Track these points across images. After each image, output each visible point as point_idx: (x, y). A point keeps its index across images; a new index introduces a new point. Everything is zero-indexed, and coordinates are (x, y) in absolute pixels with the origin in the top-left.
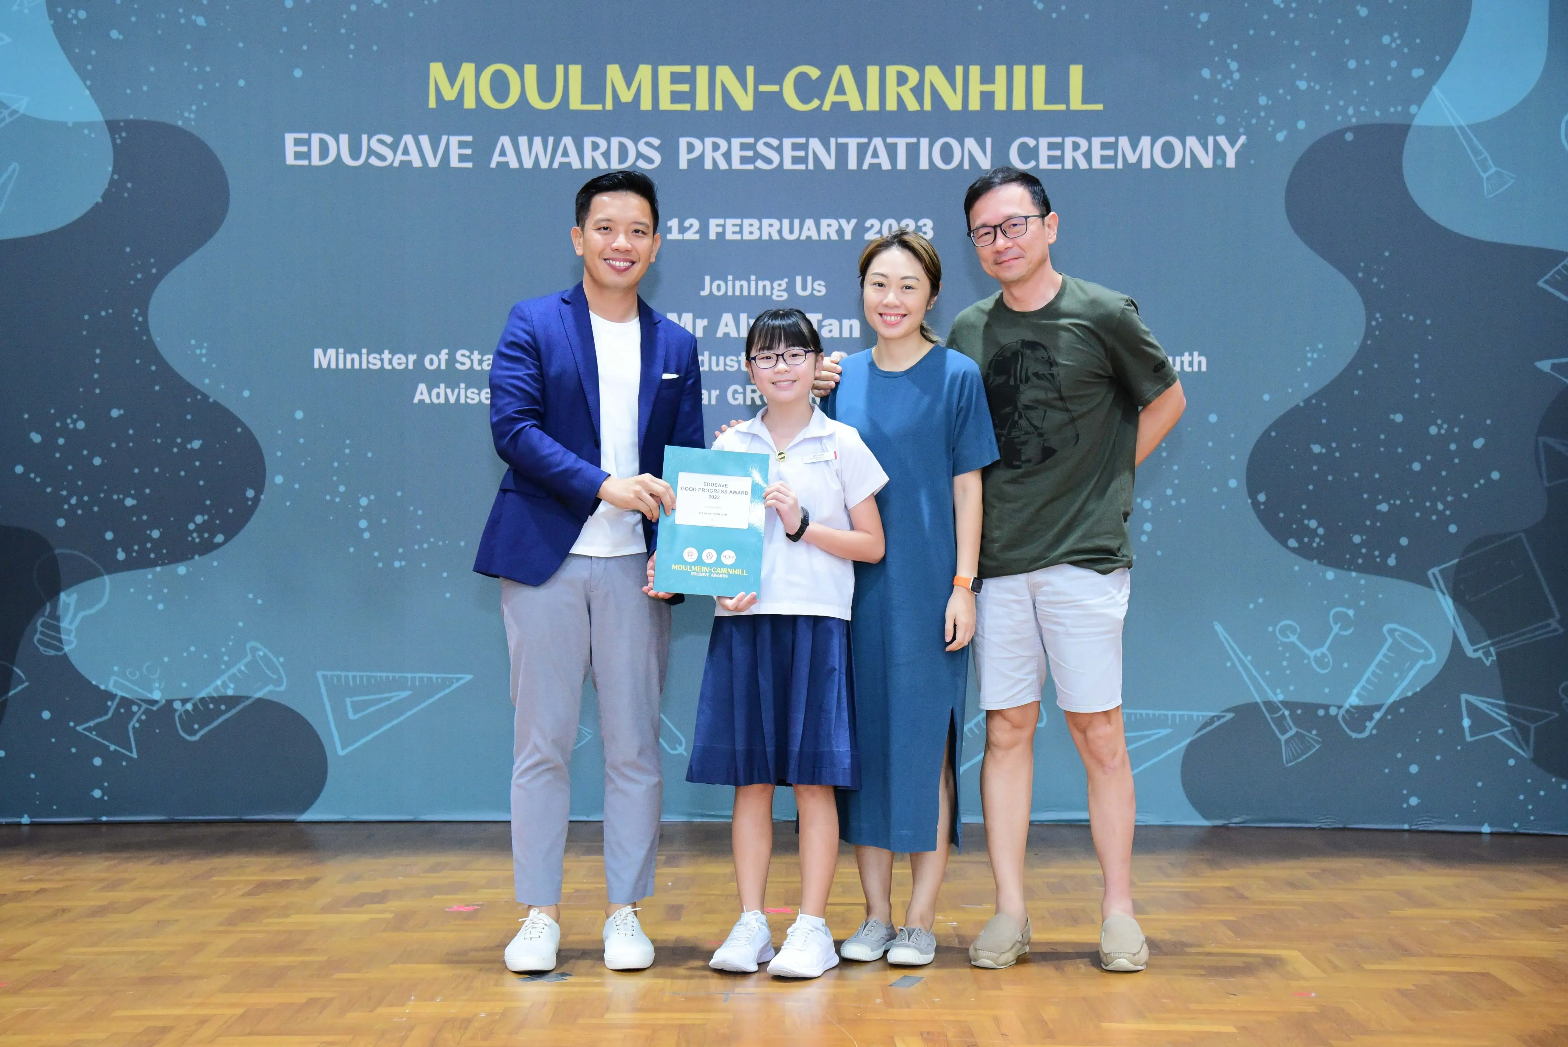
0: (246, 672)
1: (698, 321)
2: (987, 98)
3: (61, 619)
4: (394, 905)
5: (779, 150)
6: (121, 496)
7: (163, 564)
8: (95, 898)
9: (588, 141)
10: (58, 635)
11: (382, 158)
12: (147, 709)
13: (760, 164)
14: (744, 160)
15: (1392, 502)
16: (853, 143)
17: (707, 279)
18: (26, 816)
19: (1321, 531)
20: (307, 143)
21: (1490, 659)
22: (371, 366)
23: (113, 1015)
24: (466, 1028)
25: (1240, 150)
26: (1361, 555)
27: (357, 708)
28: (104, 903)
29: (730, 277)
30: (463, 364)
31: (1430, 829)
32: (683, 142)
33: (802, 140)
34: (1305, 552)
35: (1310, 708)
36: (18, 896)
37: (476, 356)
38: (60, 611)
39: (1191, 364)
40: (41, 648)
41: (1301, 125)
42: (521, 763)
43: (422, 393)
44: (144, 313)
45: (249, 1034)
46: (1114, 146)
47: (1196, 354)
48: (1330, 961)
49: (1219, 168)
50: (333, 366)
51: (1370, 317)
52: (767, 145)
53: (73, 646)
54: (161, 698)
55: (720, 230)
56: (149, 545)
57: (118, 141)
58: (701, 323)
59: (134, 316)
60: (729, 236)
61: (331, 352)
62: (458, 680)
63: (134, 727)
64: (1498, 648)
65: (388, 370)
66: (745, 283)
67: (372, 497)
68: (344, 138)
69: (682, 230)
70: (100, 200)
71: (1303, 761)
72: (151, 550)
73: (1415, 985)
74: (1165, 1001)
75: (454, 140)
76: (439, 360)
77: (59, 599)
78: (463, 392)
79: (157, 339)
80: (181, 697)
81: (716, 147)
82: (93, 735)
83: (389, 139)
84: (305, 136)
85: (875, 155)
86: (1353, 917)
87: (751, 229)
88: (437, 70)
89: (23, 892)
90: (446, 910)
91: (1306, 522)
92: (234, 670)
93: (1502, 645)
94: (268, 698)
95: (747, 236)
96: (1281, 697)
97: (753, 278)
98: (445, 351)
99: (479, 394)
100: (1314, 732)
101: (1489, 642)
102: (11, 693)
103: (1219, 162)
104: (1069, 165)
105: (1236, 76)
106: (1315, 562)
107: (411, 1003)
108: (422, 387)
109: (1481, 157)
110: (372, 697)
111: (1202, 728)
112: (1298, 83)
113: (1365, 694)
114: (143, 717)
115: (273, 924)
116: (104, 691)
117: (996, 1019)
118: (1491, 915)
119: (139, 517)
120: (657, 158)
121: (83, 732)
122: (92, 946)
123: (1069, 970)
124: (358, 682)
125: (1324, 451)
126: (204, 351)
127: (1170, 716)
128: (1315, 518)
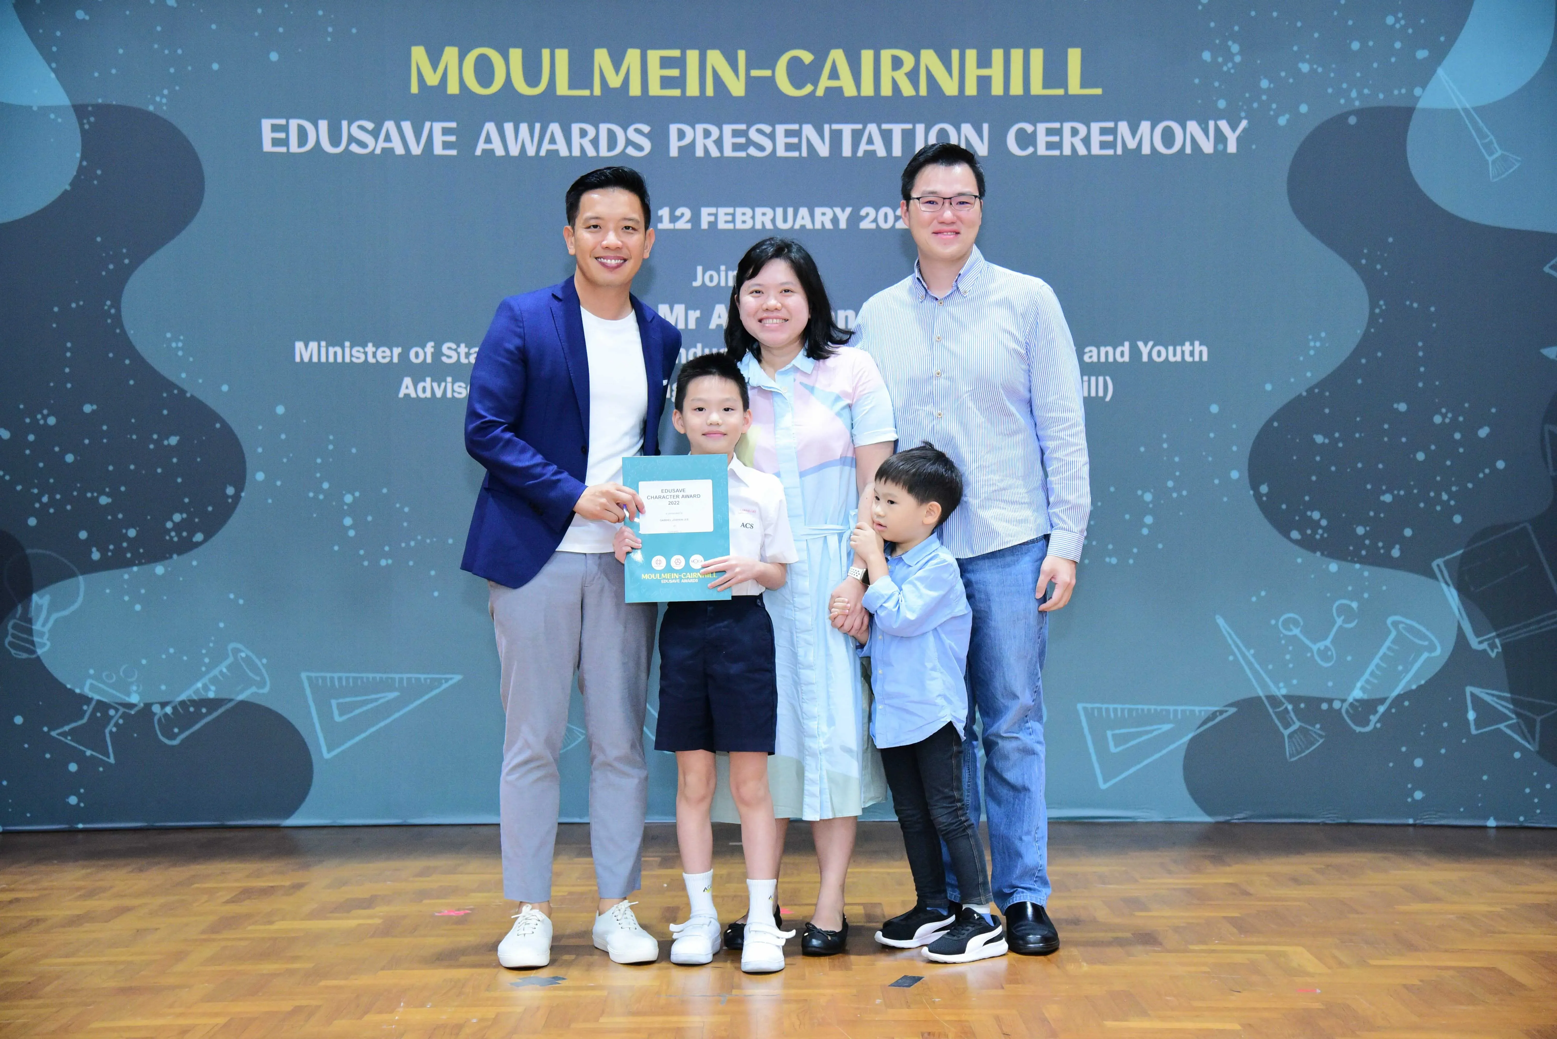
0: (228, 674)
1: (690, 314)
2: (984, 83)
3: (33, 621)
4: (382, 910)
5: (772, 136)
6: (95, 494)
7: (140, 564)
8: (72, 907)
9: (575, 128)
10: (30, 638)
11: (363, 145)
12: (124, 713)
13: (752, 151)
14: (736, 147)
15: (1396, 492)
16: (847, 129)
17: (700, 269)
19: (1324, 523)
20: (285, 129)
21: (1496, 651)
22: (354, 360)
24: (457, 1034)
25: (1242, 134)
26: (1364, 547)
27: (344, 709)
28: (77, 912)
29: (723, 268)
30: (449, 357)
31: (1436, 823)
32: (673, 129)
33: (796, 127)
34: (1308, 544)
35: (1313, 703)
37: (463, 349)
38: (33, 613)
39: (1192, 354)
40: (13, 652)
41: (1304, 109)
42: (511, 758)
43: (407, 387)
44: (117, 304)
46: (1113, 131)
47: (1197, 343)
48: (1336, 957)
49: (1220, 154)
50: (315, 359)
51: (1373, 304)
52: (759, 131)
53: (46, 649)
54: (139, 702)
55: (712, 219)
56: (125, 545)
57: (87, 127)
58: (694, 315)
59: (106, 308)
60: (721, 225)
61: (313, 345)
62: (447, 680)
63: (111, 732)
64: (1504, 639)
65: (371, 363)
67: (357, 494)
68: (323, 125)
69: (674, 219)
70: (68, 188)
71: (1306, 756)
72: (127, 550)
73: (1421, 981)
74: (1168, 998)
75: (438, 127)
76: (425, 353)
77: (30, 600)
78: (449, 386)
79: (131, 333)
80: (159, 700)
81: (707, 134)
82: (68, 740)
83: (370, 126)
84: (283, 122)
85: (870, 141)
86: (1357, 912)
87: (744, 218)
88: (419, 54)
90: (436, 914)
91: (1309, 513)
92: (215, 672)
93: (1507, 636)
94: (252, 700)
95: (739, 226)
96: (1284, 691)
98: (431, 344)
100: (1318, 726)
101: (1494, 634)
103: (1220, 147)
104: (1067, 151)
105: (1238, 59)
106: (1318, 554)
107: (400, 1010)
108: (407, 381)
109: (1487, 140)
110: (359, 698)
111: (1205, 723)
112: (1301, 65)
113: (1368, 687)
114: (121, 721)
115: (256, 930)
116: (80, 694)
117: (997, 1018)
118: (1498, 909)
119: (115, 516)
120: (647, 145)
121: (57, 737)
122: (67, 956)
123: (1071, 968)
124: (344, 683)
125: (1327, 441)
126: (180, 345)
127: (1171, 711)
128: (1319, 509)
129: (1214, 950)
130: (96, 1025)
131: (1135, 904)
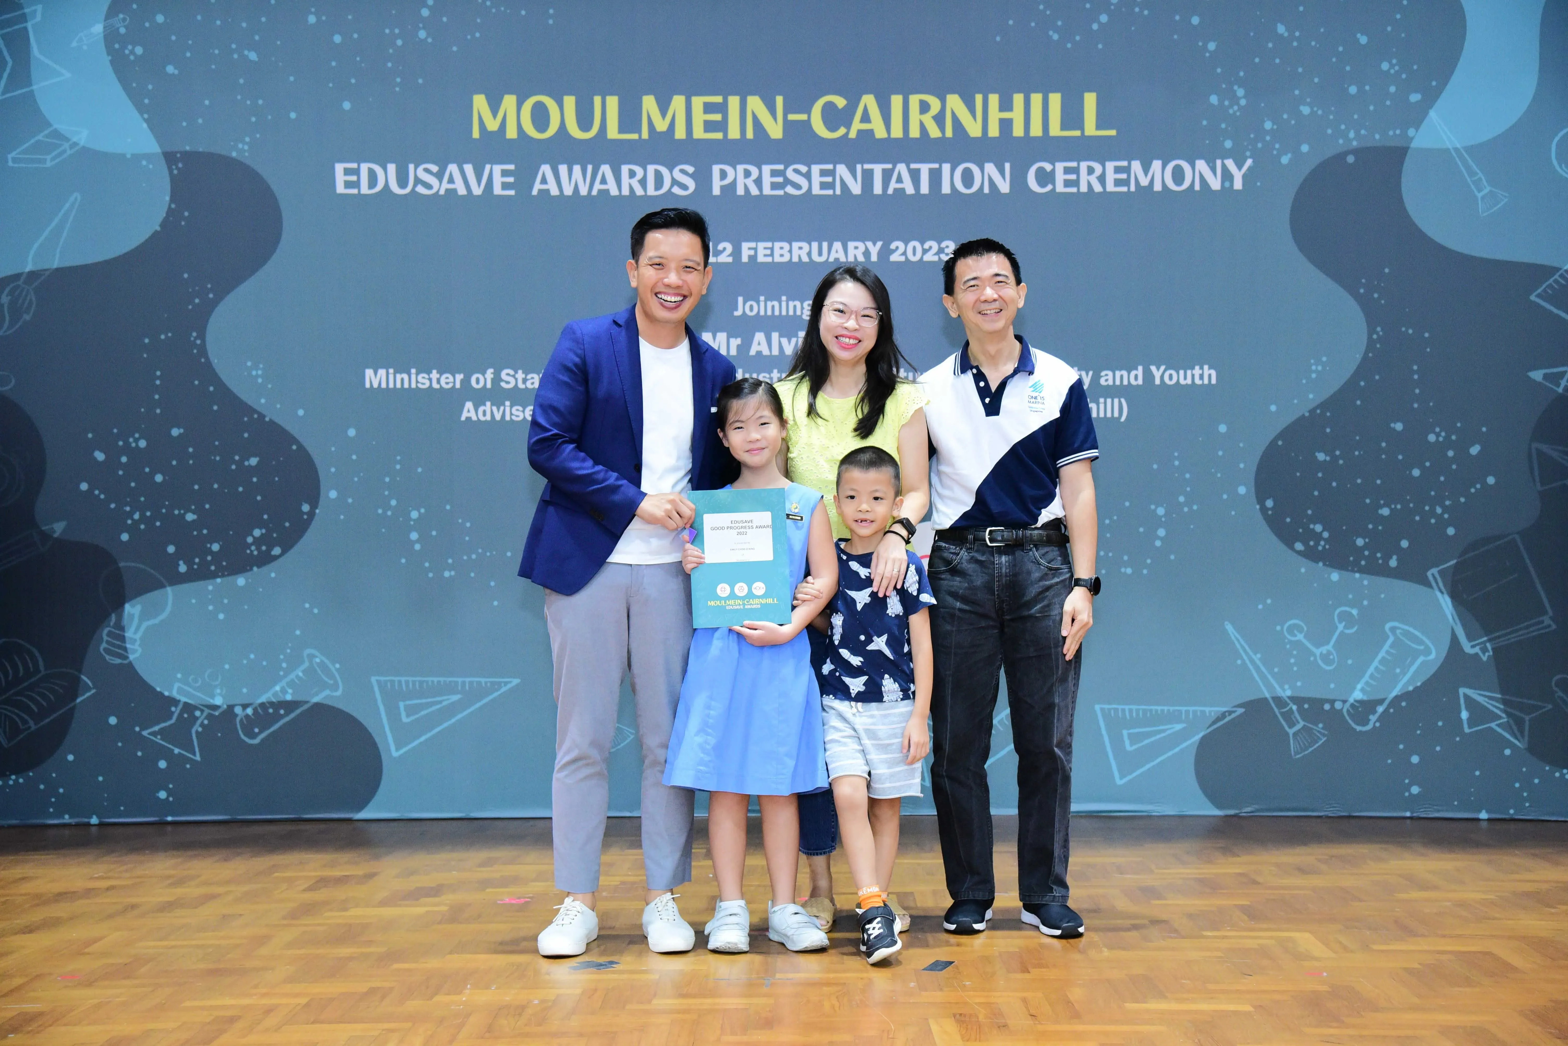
0: (304, 677)
1: (732, 340)
2: (1006, 125)
3: (126, 629)
4: (449, 898)
5: (808, 176)
6: (182, 512)
7: (223, 576)
8: (163, 895)
9: (625, 169)
10: (123, 645)
11: (428, 186)
12: (209, 714)
13: (790, 190)
14: (774, 186)
15: (1393, 506)
16: (878, 169)
17: (740, 300)
18: (94, 817)
19: (1326, 535)
20: (357, 172)
21: (1487, 654)
22: (420, 386)
23: (183, 1005)
24: (520, 1015)
25: (1247, 172)
26: (1363, 557)
27: (410, 711)
28: (170, 899)
29: (762, 298)
30: (508, 383)
31: (1431, 816)
32: (716, 169)
33: (830, 167)
34: (1311, 555)
35: (1316, 703)
36: (88, 893)
37: (520, 375)
38: (125, 621)
39: (1201, 377)
40: (107, 657)
41: (1305, 148)
42: (562, 757)
43: (469, 411)
44: (202, 336)
45: (313, 1023)
46: (1127, 170)
47: (1206, 367)
48: (1340, 943)
49: (1227, 190)
50: (384, 385)
51: (1371, 331)
52: (796, 171)
53: (137, 655)
54: (223, 704)
55: (752, 253)
56: (209, 558)
57: (175, 172)
58: (735, 342)
59: (192, 339)
60: (761, 259)
61: (382, 372)
62: (506, 683)
63: (197, 732)
64: (1495, 644)
65: (435, 389)
66: (776, 304)
67: (423, 510)
68: (392, 168)
70: (158, 229)
71: (1310, 753)
72: (211, 563)
73: (1420, 964)
74: (1184, 982)
75: (497, 169)
76: (485, 379)
77: (123, 609)
78: (508, 409)
79: (215, 361)
80: (240, 702)
81: (747, 174)
82: (158, 739)
83: (434, 168)
84: (354, 165)
85: (899, 180)
86: (1361, 900)
87: (782, 252)
88: (480, 102)
89: (93, 889)
90: (499, 902)
91: (1312, 526)
92: (292, 676)
93: (1499, 640)
94: (326, 702)
95: (777, 259)
96: (1289, 693)
97: (784, 298)
98: (491, 371)
99: (523, 411)
100: (1321, 725)
101: (1486, 639)
102: (79, 700)
103: (1227, 184)
104: (1084, 188)
105: (1243, 102)
106: (1321, 564)
107: (467, 991)
108: (469, 405)
109: (1476, 178)
110: (424, 701)
111: (1214, 723)
112: (1302, 108)
113: (1368, 689)
114: (206, 722)
115: (333, 918)
116: (168, 697)
117: (1025, 1001)
118: (1491, 897)
119: (200, 531)
120: (691, 184)
121: (148, 736)
122: (161, 940)
123: (1093, 953)
124: (411, 686)
125: (1328, 458)
126: (260, 372)
127: (1183, 712)
128: (1320, 523)
129: (1226, 936)
130: (188, 1004)
131: (1151, 893)
